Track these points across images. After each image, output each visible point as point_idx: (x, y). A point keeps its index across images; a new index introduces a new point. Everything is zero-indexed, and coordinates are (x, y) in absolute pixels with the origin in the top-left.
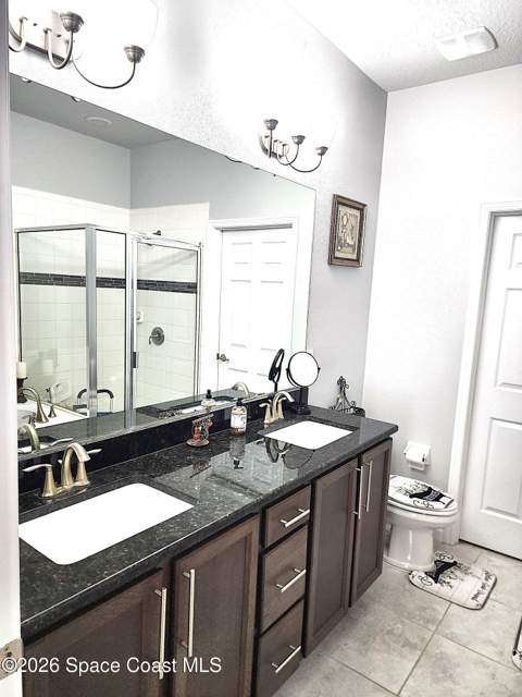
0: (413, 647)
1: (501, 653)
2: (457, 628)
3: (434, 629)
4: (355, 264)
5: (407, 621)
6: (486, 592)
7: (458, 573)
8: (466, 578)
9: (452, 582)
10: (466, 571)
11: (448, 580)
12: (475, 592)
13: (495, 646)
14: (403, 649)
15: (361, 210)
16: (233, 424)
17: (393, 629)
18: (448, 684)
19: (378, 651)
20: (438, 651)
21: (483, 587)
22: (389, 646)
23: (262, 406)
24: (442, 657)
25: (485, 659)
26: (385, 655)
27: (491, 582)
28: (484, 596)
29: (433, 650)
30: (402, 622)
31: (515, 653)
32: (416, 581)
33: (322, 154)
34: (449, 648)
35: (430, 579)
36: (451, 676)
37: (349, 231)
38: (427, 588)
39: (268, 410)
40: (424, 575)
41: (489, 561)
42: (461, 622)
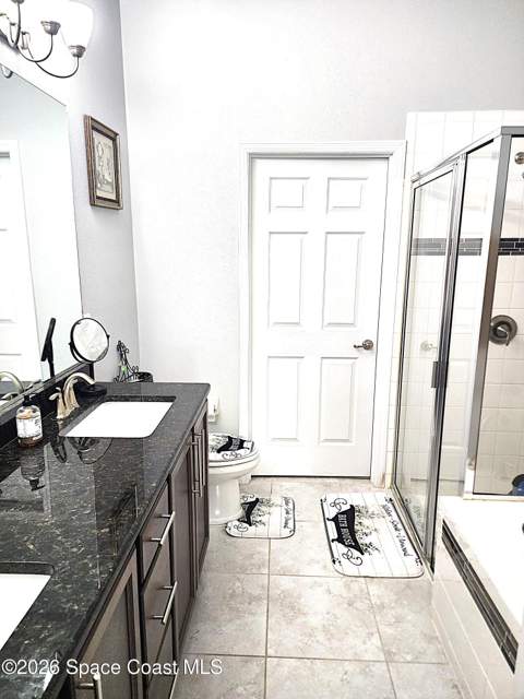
0: (258, 599)
1: (325, 567)
2: (285, 561)
3: (266, 571)
4: (115, 206)
5: (242, 576)
6: (291, 516)
7: (263, 508)
8: (272, 509)
9: (263, 519)
10: (269, 504)
11: (258, 519)
12: (284, 521)
13: (318, 562)
14: (251, 607)
15: (114, 140)
16: (21, 433)
17: (234, 591)
18: (300, 620)
19: (230, 620)
20: (279, 592)
21: (287, 513)
22: (238, 611)
23: (52, 397)
24: (286, 595)
25: (316, 579)
26: (238, 622)
27: (291, 506)
28: (292, 520)
29: (274, 592)
30: (238, 579)
31: (334, 561)
32: (233, 532)
33: (79, 55)
34: (286, 583)
35: (245, 525)
36: (299, 610)
37: (105, 164)
38: (245, 534)
39: (60, 401)
40: (237, 523)
41: (281, 486)
42: (285, 553)
